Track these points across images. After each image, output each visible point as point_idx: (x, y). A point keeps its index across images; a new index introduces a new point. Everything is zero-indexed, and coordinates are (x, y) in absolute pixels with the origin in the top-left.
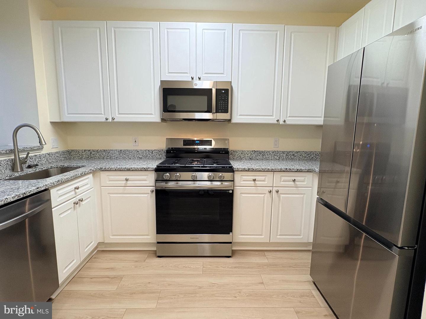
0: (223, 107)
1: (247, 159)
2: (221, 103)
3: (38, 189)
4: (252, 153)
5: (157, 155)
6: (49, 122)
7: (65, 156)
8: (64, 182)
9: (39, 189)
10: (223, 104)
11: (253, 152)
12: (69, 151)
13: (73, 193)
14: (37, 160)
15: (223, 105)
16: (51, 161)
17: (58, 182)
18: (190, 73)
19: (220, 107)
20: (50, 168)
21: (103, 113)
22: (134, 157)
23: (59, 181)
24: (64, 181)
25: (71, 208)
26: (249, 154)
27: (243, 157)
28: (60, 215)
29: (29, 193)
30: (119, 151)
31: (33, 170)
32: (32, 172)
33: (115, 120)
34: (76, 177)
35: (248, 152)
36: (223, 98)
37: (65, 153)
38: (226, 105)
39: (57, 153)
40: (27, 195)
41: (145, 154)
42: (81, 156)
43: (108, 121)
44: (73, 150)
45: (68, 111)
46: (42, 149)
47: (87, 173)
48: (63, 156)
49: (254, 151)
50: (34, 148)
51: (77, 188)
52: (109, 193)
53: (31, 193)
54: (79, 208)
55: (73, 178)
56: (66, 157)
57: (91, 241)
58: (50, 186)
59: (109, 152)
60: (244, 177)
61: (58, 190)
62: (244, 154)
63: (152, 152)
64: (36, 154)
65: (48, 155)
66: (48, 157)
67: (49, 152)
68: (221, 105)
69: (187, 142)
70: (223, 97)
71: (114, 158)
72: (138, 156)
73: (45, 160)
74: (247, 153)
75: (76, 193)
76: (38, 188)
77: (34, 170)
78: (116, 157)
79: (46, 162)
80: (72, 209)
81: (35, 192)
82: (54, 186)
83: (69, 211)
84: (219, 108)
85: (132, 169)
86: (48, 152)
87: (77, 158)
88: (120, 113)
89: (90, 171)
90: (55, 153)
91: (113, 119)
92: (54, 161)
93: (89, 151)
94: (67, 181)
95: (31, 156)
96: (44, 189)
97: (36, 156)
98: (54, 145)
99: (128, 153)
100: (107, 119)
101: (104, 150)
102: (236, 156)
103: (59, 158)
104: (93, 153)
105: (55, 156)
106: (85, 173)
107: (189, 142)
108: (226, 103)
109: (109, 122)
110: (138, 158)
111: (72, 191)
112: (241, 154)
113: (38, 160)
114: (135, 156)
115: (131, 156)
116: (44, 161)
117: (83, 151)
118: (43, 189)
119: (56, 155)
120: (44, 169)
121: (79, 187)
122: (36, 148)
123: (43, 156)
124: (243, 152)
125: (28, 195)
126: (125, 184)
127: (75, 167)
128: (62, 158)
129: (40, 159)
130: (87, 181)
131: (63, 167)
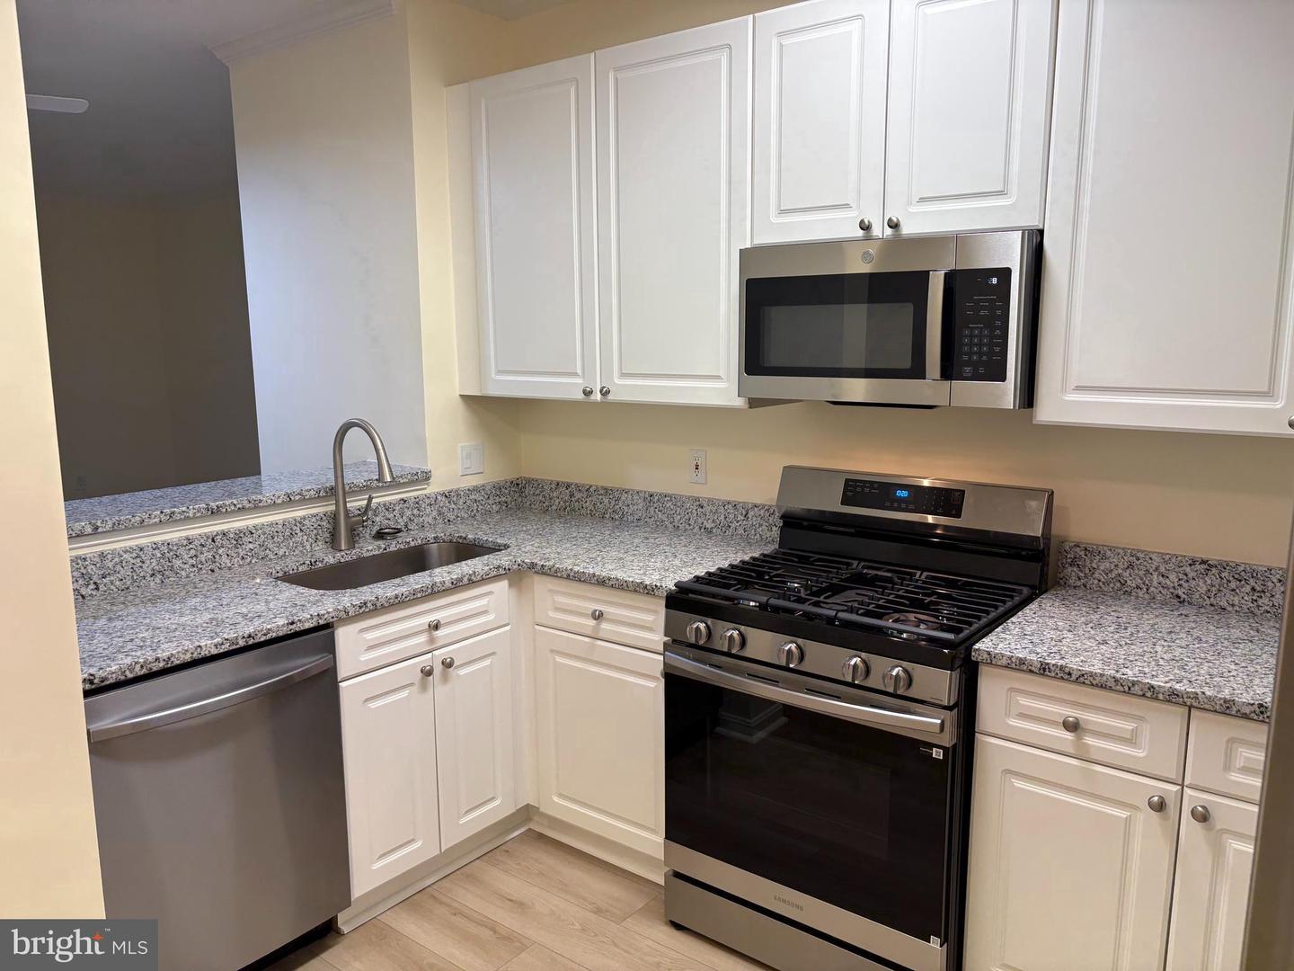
0: (980, 354)
1: (1159, 597)
2: (971, 337)
3: (291, 627)
4: (1188, 570)
5: (761, 525)
6: (458, 397)
7: (504, 499)
8: (385, 607)
9: (295, 625)
10: (980, 336)
11: (1198, 567)
12: (519, 482)
13: (423, 638)
14: (408, 513)
15: (980, 345)
16: (454, 517)
17: (360, 607)
18: (858, 207)
19: (970, 354)
20: (432, 541)
21: (579, 371)
22: (690, 525)
23: (365, 603)
24: (386, 605)
25: (412, 684)
26: (1173, 577)
27: (1138, 587)
28: (367, 700)
29: (265, 635)
30: (647, 496)
31: (379, 548)
32: (377, 552)
33: (610, 397)
34: (432, 594)
35: (1166, 562)
36: (982, 313)
37: (503, 490)
38: (997, 345)
39: (476, 489)
40: (257, 641)
41: (722, 517)
42: (547, 503)
43: (592, 397)
44: (529, 481)
45: (496, 365)
46: (428, 478)
47: (479, 578)
48: (498, 499)
49: (1203, 562)
50: (401, 479)
51: (436, 626)
52: (552, 651)
53: (268, 637)
54: (439, 689)
55: (419, 595)
56: (506, 502)
57: (492, 796)
58: (333, 618)
59: (619, 499)
60: (1025, 701)
61: (362, 631)
62: (1142, 573)
63: (744, 513)
64: (403, 496)
65: (444, 499)
66: (444, 503)
67: (449, 488)
68: (971, 345)
69: (857, 489)
70: (984, 308)
71: (631, 518)
72: (700, 521)
73: (435, 513)
74: (1157, 569)
75: (432, 640)
76: (292, 623)
77: (383, 546)
78: (636, 517)
79: (435, 519)
80: (415, 688)
81: (281, 634)
82: (348, 618)
83: (404, 694)
84: (965, 358)
85: (611, 583)
86: (446, 488)
87: (537, 506)
88: (624, 372)
89: (493, 574)
90: (469, 490)
91: (605, 393)
92: (463, 514)
93: (568, 486)
94: (398, 603)
95: (390, 504)
96: (312, 626)
97: (405, 501)
98: (468, 465)
99: (672, 507)
100: (587, 393)
101: (606, 489)
102: (1096, 575)
103: (481, 507)
104: (578, 495)
105: (468, 502)
106: (469, 580)
107: (867, 490)
108: (998, 332)
109: (595, 403)
110: (700, 528)
111: (422, 632)
112: (1125, 570)
113: (410, 513)
114: (692, 522)
115: (679, 517)
116: (429, 515)
117: (553, 486)
118: (308, 625)
119: (471, 497)
120: (412, 544)
121: (442, 623)
122: (405, 480)
123: (427, 501)
124: (1134, 559)
125: (262, 640)
126: (596, 628)
127: (490, 545)
128: (494, 506)
129: (415, 512)
130: (483, 602)
131: (465, 541)
